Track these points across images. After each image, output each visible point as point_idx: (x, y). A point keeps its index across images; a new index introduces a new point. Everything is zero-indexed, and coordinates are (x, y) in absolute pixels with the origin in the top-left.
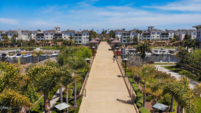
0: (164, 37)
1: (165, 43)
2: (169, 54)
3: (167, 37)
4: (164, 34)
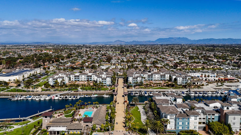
0: (162, 78)
1: (161, 83)
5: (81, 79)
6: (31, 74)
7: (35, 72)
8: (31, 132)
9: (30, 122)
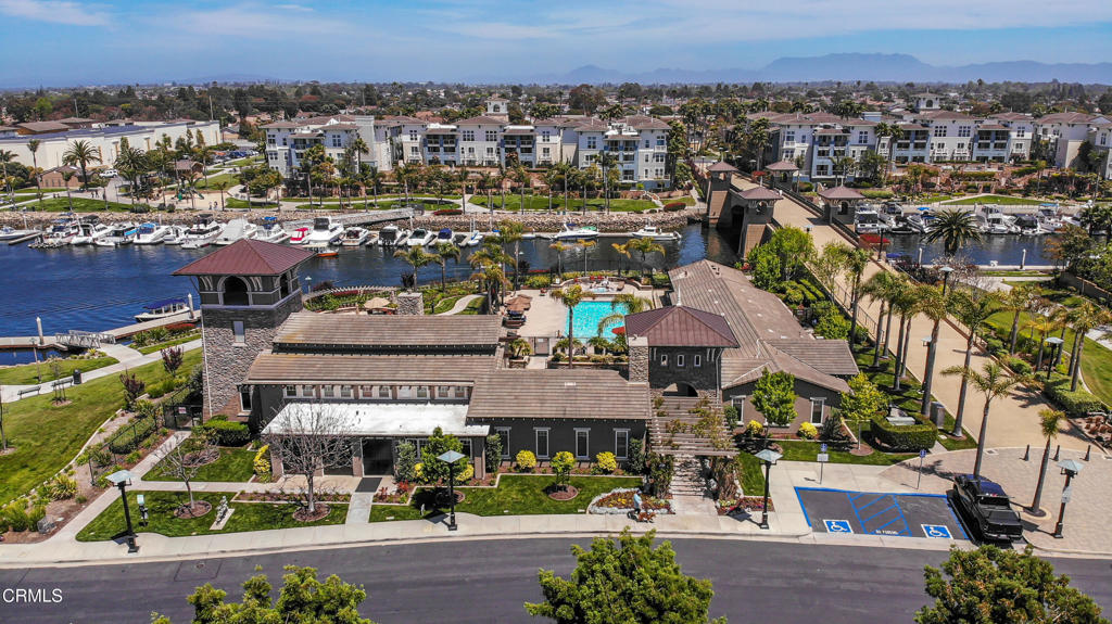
0: (987, 146)
1: (992, 175)
2: (1013, 229)
3: (1003, 146)
4: (989, 133)
5: (466, 152)
6: (167, 140)
7: (194, 131)
8: (95, 440)
9: (113, 361)
